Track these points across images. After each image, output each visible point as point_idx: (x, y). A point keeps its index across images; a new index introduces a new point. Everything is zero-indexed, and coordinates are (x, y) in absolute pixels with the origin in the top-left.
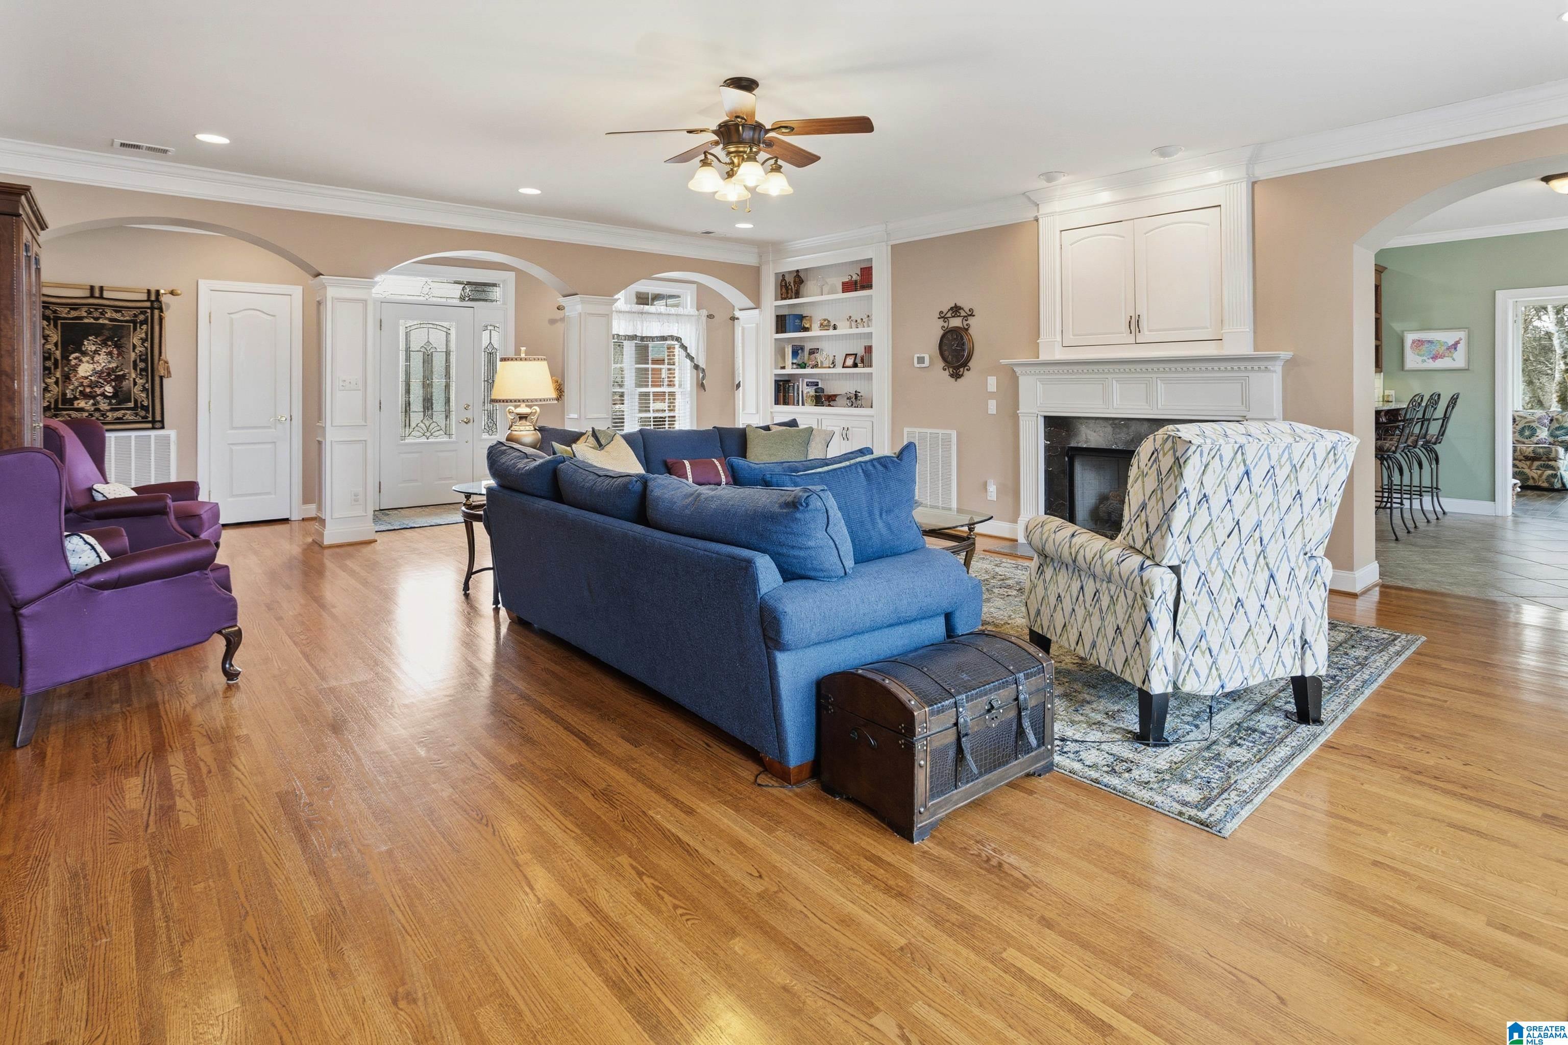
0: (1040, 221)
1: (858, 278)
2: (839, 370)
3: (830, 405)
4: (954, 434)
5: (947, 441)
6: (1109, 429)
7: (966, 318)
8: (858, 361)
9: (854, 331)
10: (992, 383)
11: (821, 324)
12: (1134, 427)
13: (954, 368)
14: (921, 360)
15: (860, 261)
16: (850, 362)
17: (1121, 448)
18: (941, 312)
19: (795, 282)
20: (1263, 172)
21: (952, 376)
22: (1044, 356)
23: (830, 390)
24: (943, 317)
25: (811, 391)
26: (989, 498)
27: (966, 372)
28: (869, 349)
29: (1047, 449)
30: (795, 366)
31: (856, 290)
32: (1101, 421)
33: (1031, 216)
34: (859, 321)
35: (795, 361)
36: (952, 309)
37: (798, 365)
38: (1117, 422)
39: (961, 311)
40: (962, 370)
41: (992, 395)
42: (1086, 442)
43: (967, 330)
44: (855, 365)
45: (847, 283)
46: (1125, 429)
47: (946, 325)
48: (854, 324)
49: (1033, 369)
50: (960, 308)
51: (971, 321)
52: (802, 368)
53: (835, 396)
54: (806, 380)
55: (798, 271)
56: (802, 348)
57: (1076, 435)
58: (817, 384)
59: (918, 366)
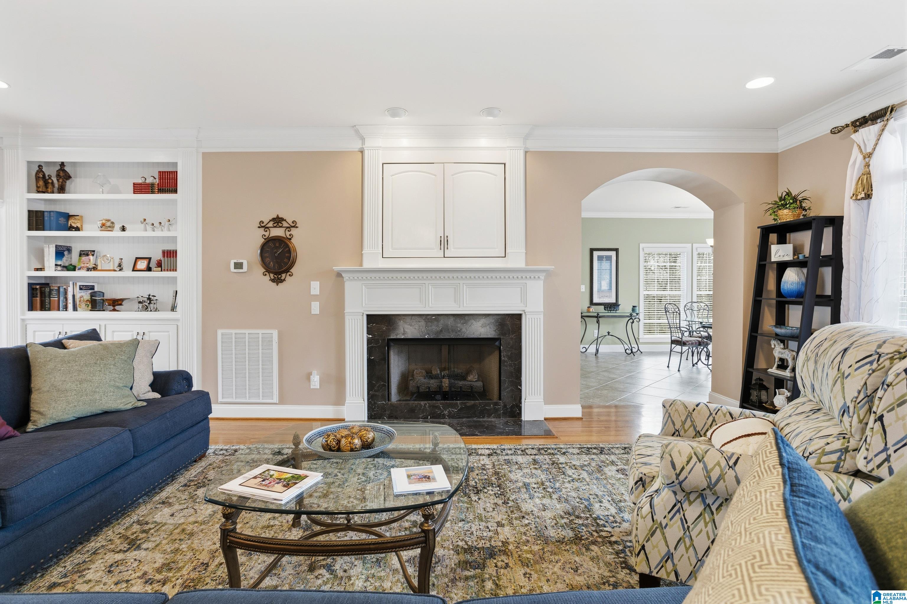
0: (366, 153)
1: (157, 181)
2: (128, 273)
3: (114, 310)
4: (275, 334)
5: (267, 341)
6: (423, 323)
7: (289, 228)
8: (153, 265)
9: (150, 233)
10: (315, 287)
11: (103, 225)
12: (442, 321)
13: (275, 273)
14: (238, 266)
15: (158, 164)
16: (142, 265)
17: (432, 337)
18: (262, 222)
19: (58, 176)
20: (534, 145)
21: (273, 281)
22: (367, 264)
23: (111, 293)
24: (263, 226)
25: (86, 295)
26: (312, 387)
27: (288, 277)
28: (171, 254)
29: (369, 341)
30: (59, 268)
31: (153, 192)
32: (416, 317)
33: (357, 145)
34: (156, 224)
35: (59, 263)
36: (273, 220)
37: (64, 267)
38: (429, 317)
39: (284, 222)
40: (284, 275)
41: (315, 298)
42: (403, 334)
43: (290, 239)
44: (149, 269)
45: (140, 184)
46: (435, 323)
47: (267, 234)
48: (149, 227)
49: (356, 275)
50: (283, 219)
51: (294, 231)
52: (68, 270)
53: (122, 300)
54: (79, 284)
55: (62, 164)
56: (69, 249)
57: (394, 329)
58: (92, 288)
59: (236, 271)
